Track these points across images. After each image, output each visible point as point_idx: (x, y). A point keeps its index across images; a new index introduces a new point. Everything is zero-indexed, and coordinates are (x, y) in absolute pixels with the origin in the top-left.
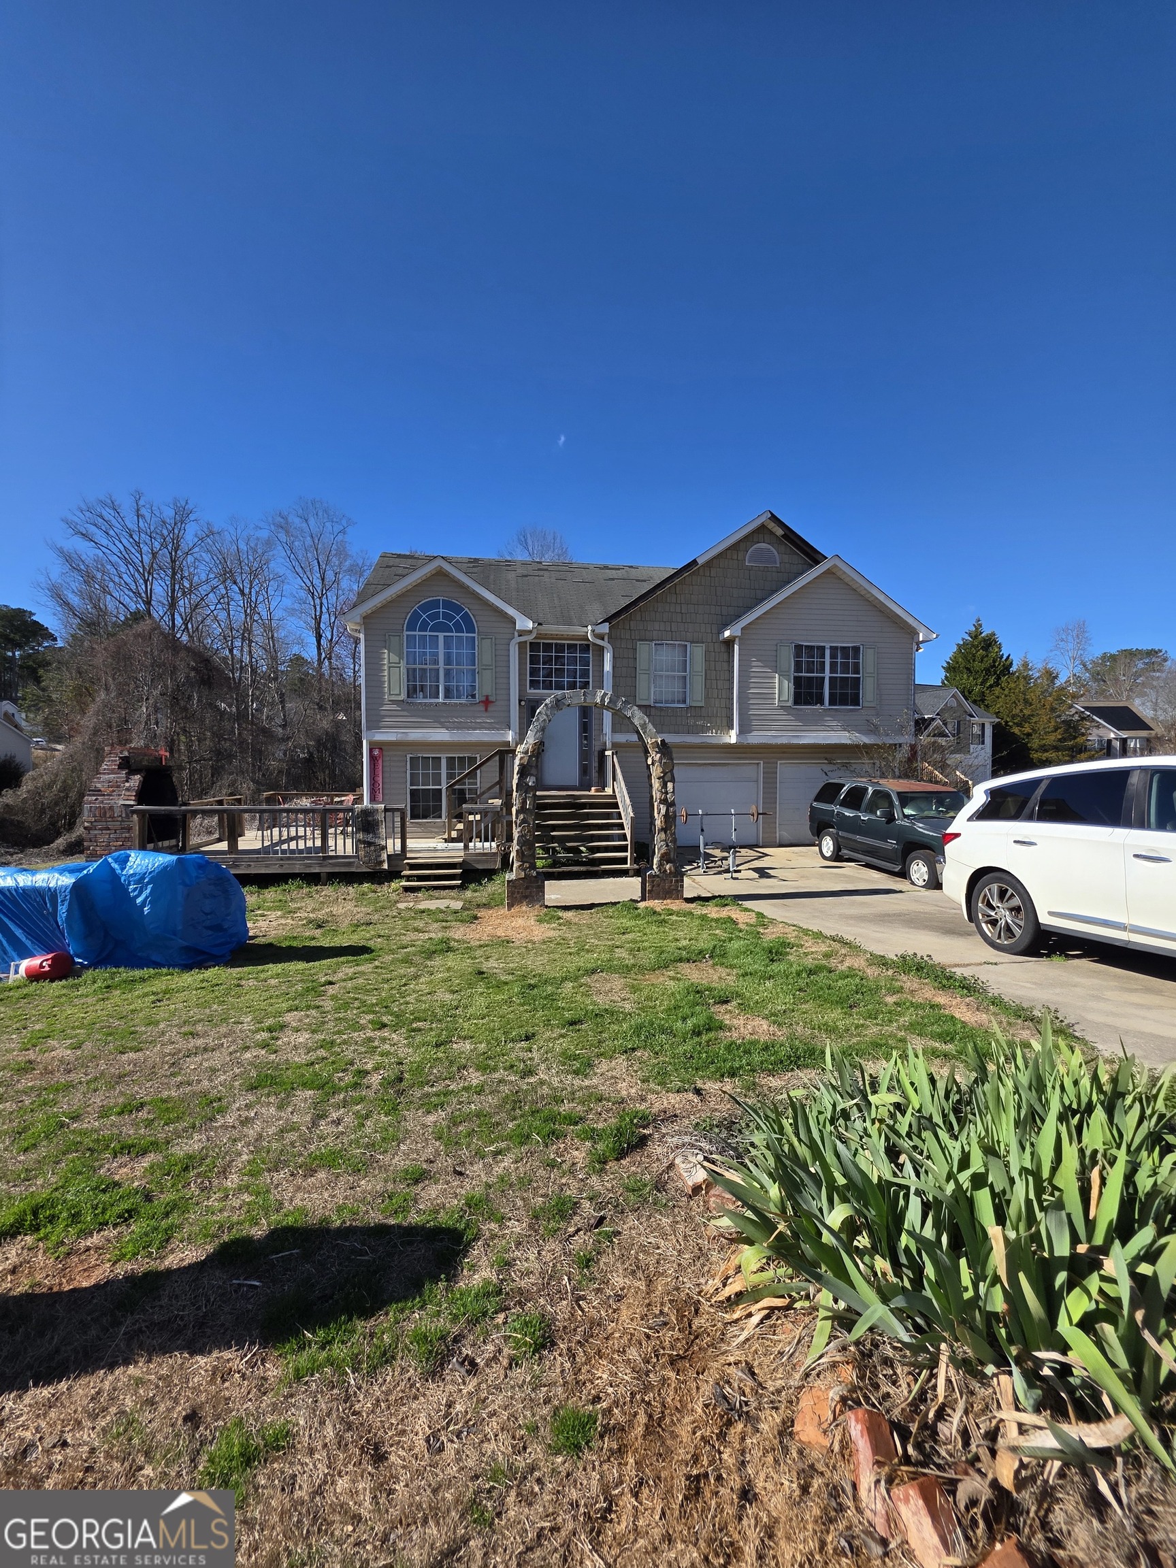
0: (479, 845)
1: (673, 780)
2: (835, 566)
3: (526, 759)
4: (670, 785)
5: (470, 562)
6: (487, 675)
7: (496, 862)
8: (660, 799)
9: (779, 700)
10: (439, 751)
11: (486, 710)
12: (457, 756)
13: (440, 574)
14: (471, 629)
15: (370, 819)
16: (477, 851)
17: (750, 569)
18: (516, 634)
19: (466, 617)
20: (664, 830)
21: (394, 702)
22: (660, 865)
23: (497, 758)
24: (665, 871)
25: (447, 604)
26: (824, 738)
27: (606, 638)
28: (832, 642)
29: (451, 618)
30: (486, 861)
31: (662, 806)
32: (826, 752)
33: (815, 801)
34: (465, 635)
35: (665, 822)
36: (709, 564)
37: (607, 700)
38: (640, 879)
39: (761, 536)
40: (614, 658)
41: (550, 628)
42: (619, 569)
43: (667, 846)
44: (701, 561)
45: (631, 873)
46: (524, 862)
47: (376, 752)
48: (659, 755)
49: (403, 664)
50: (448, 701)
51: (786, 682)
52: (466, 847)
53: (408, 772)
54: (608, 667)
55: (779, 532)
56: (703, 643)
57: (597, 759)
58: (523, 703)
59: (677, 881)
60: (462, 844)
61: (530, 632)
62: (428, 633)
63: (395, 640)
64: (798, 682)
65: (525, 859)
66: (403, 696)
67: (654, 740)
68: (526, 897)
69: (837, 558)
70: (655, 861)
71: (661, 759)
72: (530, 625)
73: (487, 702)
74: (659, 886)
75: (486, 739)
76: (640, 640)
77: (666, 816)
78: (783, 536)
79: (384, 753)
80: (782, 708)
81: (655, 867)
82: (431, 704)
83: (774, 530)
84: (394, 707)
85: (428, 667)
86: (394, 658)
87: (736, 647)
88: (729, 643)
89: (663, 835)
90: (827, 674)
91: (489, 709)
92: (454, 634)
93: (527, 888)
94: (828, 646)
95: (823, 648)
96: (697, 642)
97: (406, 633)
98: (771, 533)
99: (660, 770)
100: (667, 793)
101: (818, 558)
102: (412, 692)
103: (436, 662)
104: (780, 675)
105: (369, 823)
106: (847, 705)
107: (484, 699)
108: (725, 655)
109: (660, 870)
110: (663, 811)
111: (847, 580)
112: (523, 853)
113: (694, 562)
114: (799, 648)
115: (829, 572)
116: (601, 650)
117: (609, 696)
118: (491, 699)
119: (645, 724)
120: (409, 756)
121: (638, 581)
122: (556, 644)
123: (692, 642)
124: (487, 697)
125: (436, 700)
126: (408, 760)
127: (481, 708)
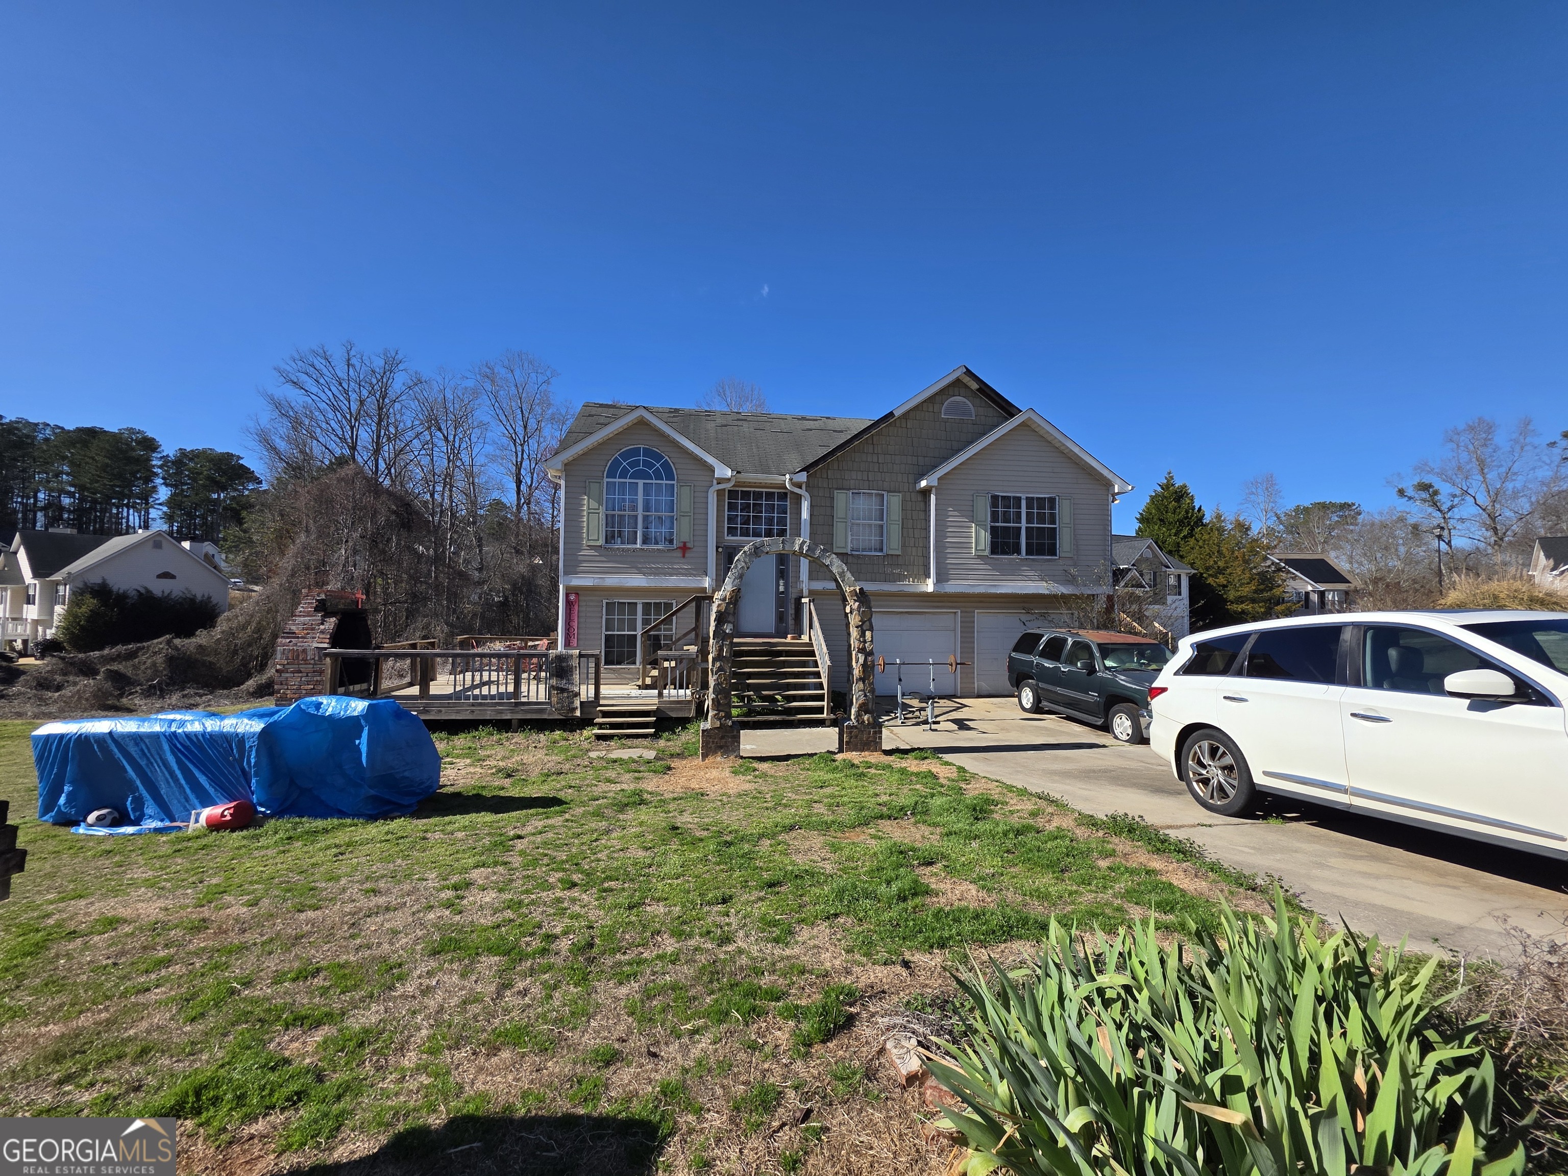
0: (674, 692)
1: (871, 629)
2: (1029, 419)
3: (724, 606)
4: (868, 634)
5: (670, 412)
6: (685, 521)
7: (690, 710)
8: (858, 648)
9: (976, 549)
10: (637, 597)
11: (684, 556)
12: (653, 601)
13: (642, 423)
14: (670, 477)
15: (564, 664)
16: (672, 699)
17: (946, 421)
18: (715, 482)
19: (666, 465)
20: (862, 679)
21: (591, 547)
22: (858, 715)
23: (694, 604)
24: (863, 721)
25: (647, 452)
26: (1021, 587)
27: (804, 487)
28: (1028, 492)
29: (651, 466)
30: (681, 709)
31: (860, 655)
32: (1024, 602)
33: (1014, 650)
34: (664, 482)
35: (864, 671)
36: (906, 415)
37: (805, 548)
38: (837, 729)
39: (956, 389)
40: (812, 507)
41: (750, 477)
42: (816, 420)
43: (866, 696)
44: (897, 413)
45: (827, 723)
46: (719, 711)
47: (572, 597)
48: (857, 604)
49: (602, 510)
50: (645, 547)
51: (983, 531)
52: (660, 695)
53: (604, 617)
54: (805, 515)
55: (975, 386)
56: (899, 492)
57: (793, 606)
58: (720, 550)
59: (875, 733)
60: (656, 691)
61: (729, 480)
62: (628, 480)
63: (594, 487)
64: (994, 531)
65: (720, 708)
66: (601, 542)
67: (852, 588)
68: (721, 747)
69: (1031, 412)
70: (853, 711)
71: (859, 607)
72: (729, 473)
73: (684, 548)
74: (856, 737)
75: (683, 585)
76: (837, 489)
77: (864, 666)
78: (978, 390)
79: (581, 598)
80: (979, 557)
81: (852, 717)
82: (629, 550)
83: (969, 384)
84: (592, 552)
85: (627, 513)
86: (594, 504)
87: (933, 497)
88: (926, 493)
89: (861, 685)
90: (1024, 524)
91: (687, 555)
92: (654, 481)
93: (722, 738)
94: (1023, 496)
95: (1019, 499)
96: (894, 492)
97: (606, 480)
98: (966, 387)
99: (858, 618)
100: (865, 642)
101: (1013, 411)
102: (609, 538)
103: (635, 508)
104: (976, 525)
105: (562, 668)
106: (1044, 554)
107: (681, 545)
108: (922, 504)
109: (858, 721)
110: (861, 661)
111: (1041, 433)
112: (718, 702)
113: (891, 414)
114: (995, 498)
115: (1023, 425)
116: (798, 498)
117: (807, 544)
118: (688, 545)
119: (843, 572)
120: (604, 602)
121: (834, 431)
122: (754, 492)
123: (888, 492)
124: (685, 543)
125: (634, 546)
126: (604, 605)
127: (679, 554)
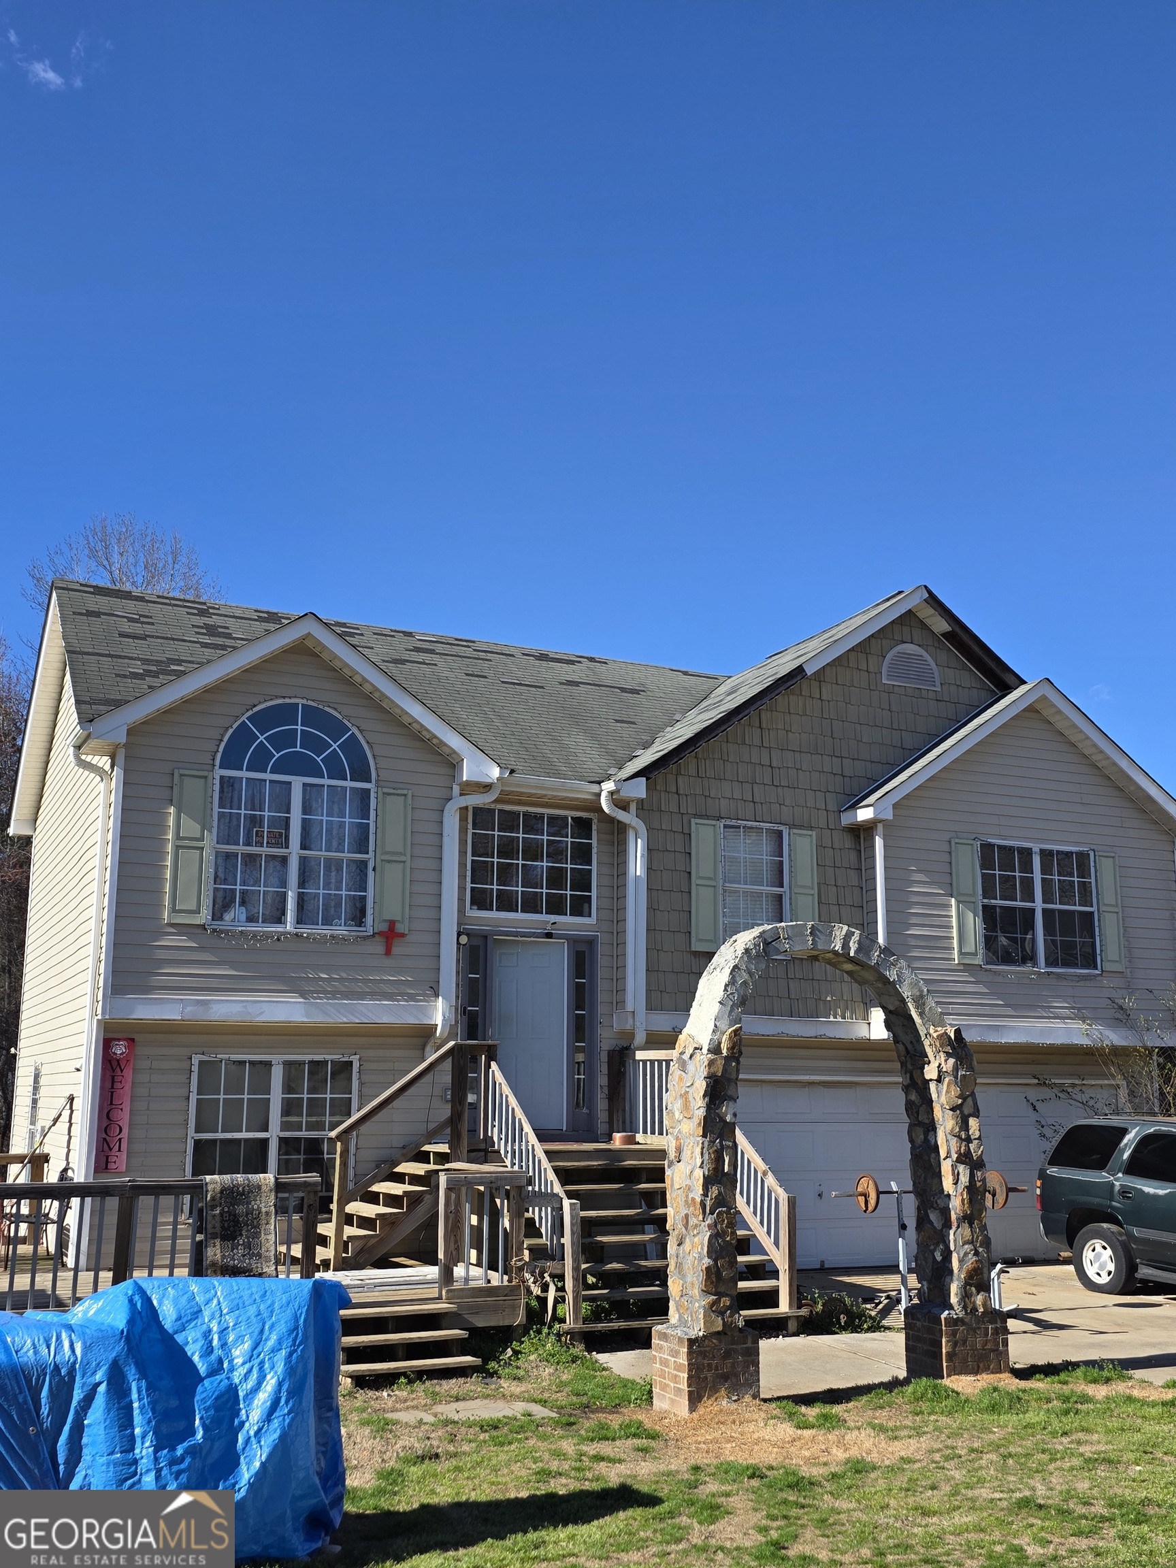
2: (1044, 698)
3: (720, 1063)
4: (973, 1122)
6: (393, 874)
7: (515, 1308)
9: (961, 953)
10: (272, 1048)
11: (388, 952)
12: (308, 1058)
13: (304, 651)
14: (361, 773)
15: (240, 1209)
16: (472, 1284)
17: (890, 690)
18: (456, 789)
19: (352, 747)
20: (968, 1219)
21: (182, 929)
22: (965, 1296)
24: (975, 1309)
25: (313, 716)
26: (1043, 1031)
27: (633, 807)
28: (1043, 841)
29: (320, 746)
30: (495, 1309)
31: (961, 1168)
32: (1033, 1063)
33: (1052, 1162)
34: (349, 784)
35: (971, 1201)
36: (820, 674)
37: (853, 947)
39: (906, 629)
40: (650, 851)
41: (532, 782)
43: (976, 1253)
44: (810, 670)
45: (792, 1325)
46: (720, 1295)
47: (119, 1049)
48: (952, 1061)
49: (209, 842)
50: (305, 931)
51: (971, 915)
52: (447, 1276)
53: (194, 1097)
54: (637, 865)
55: (941, 626)
56: (811, 828)
58: (464, 939)
59: (996, 1332)
60: (432, 1272)
61: (487, 787)
62: (268, 776)
63: (192, 788)
64: (989, 914)
65: (721, 1289)
66: (204, 917)
67: (941, 1030)
68: (725, 1378)
69: (1047, 686)
70: (954, 1288)
72: (495, 772)
73: (390, 935)
74: (964, 1342)
75: (386, 1019)
76: (696, 816)
77: (971, 1188)
78: (945, 635)
79: (140, 1050)
80: (967, 968)
81: (954, 1300)
82: (267, 936)
83: (928, 622)
84: (182, 941)
85: (265, 850)
86: (191, 827)
87: (879, 842)
88: (863, 833)
89: (966, 1231)
90: (1039, 905)
91: (395, 950)
92: (326, 781)
94: (1036, 848)
95: (1026, 853)
96: (801, 827)
97: (220, 772)
98: (923, 625)
99: (954, 1091)
101: (1010, 680)
102: (222, 904)
103: (281, 839)
104: (958, 902)
105: (234, 1218)
106: (1075, 965)
107: (384, 927)
108: (853, 856)
109: (965, 1308)
110: (964, 1179)
111: (1059, 726)
113: (800, 670)
114: (987, 848)
115: (1032, 712)
116: (617, 832)
117: (856, 937)
118: (400, 928)
119: (922, 996)
120: (195, 1060)
122: (526, 814)
123: (792, 826)
124: (392, 924)
125: (279, 928)
126: (195, 1068)
127: (378, 947)
